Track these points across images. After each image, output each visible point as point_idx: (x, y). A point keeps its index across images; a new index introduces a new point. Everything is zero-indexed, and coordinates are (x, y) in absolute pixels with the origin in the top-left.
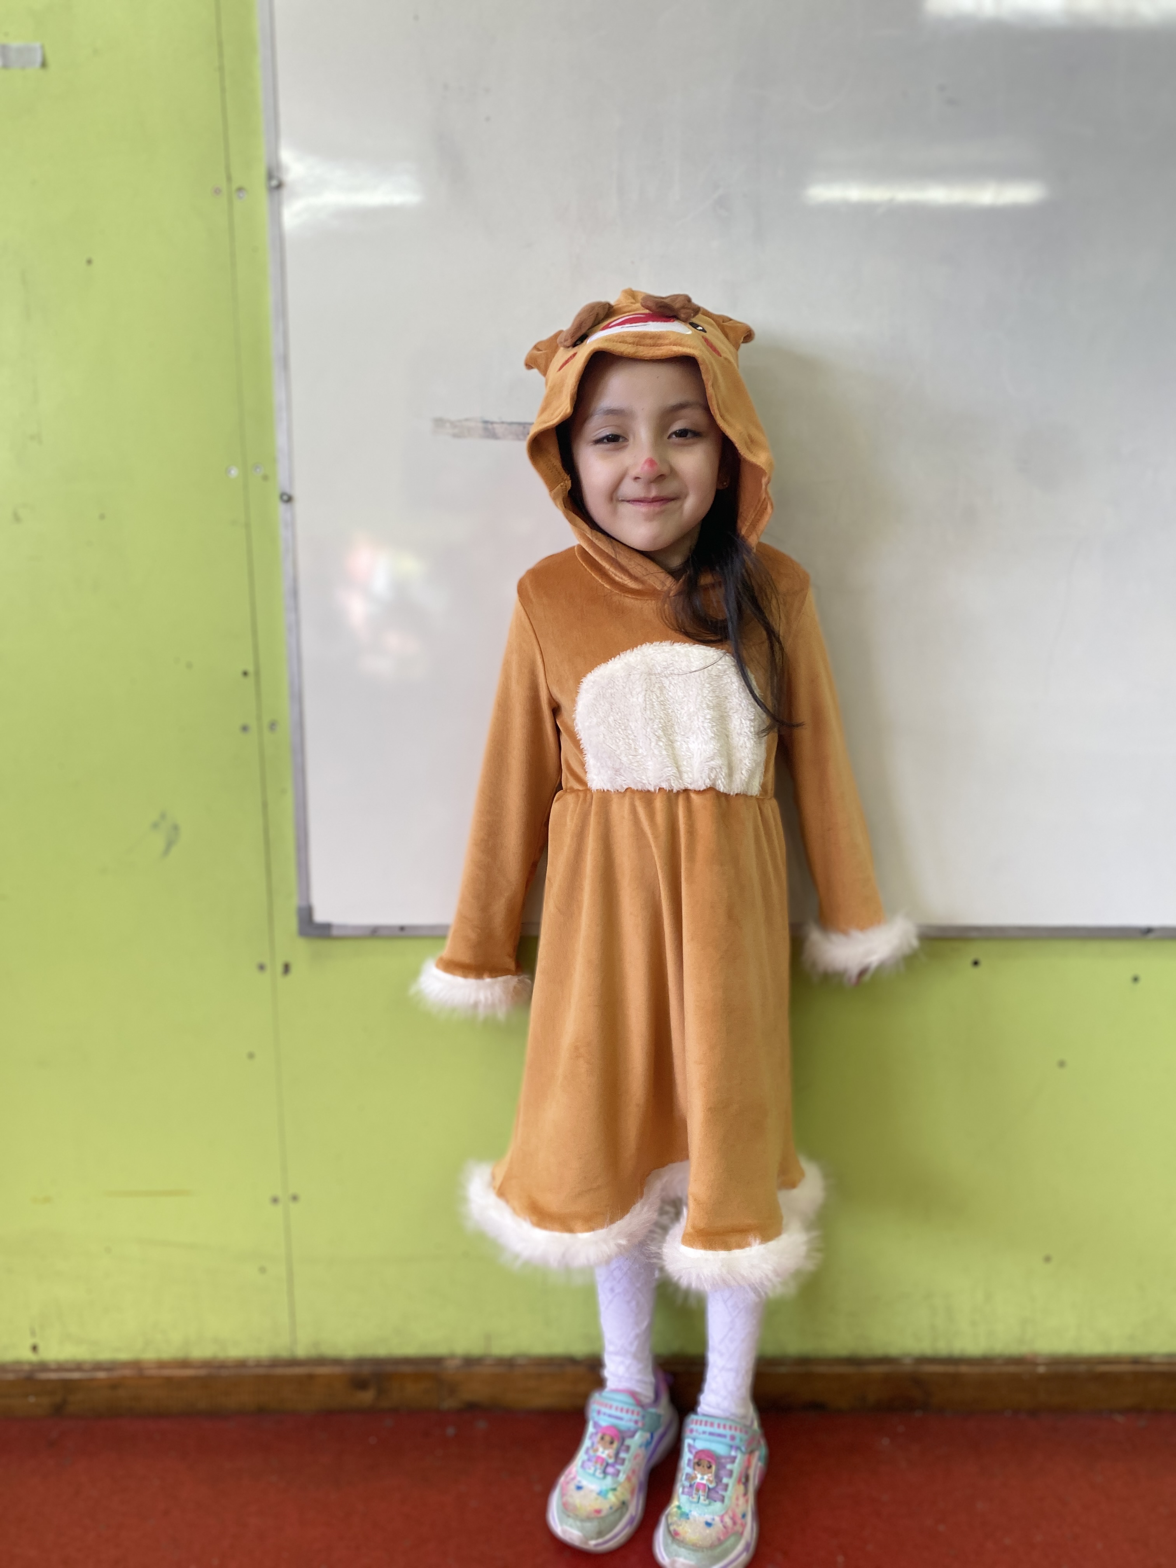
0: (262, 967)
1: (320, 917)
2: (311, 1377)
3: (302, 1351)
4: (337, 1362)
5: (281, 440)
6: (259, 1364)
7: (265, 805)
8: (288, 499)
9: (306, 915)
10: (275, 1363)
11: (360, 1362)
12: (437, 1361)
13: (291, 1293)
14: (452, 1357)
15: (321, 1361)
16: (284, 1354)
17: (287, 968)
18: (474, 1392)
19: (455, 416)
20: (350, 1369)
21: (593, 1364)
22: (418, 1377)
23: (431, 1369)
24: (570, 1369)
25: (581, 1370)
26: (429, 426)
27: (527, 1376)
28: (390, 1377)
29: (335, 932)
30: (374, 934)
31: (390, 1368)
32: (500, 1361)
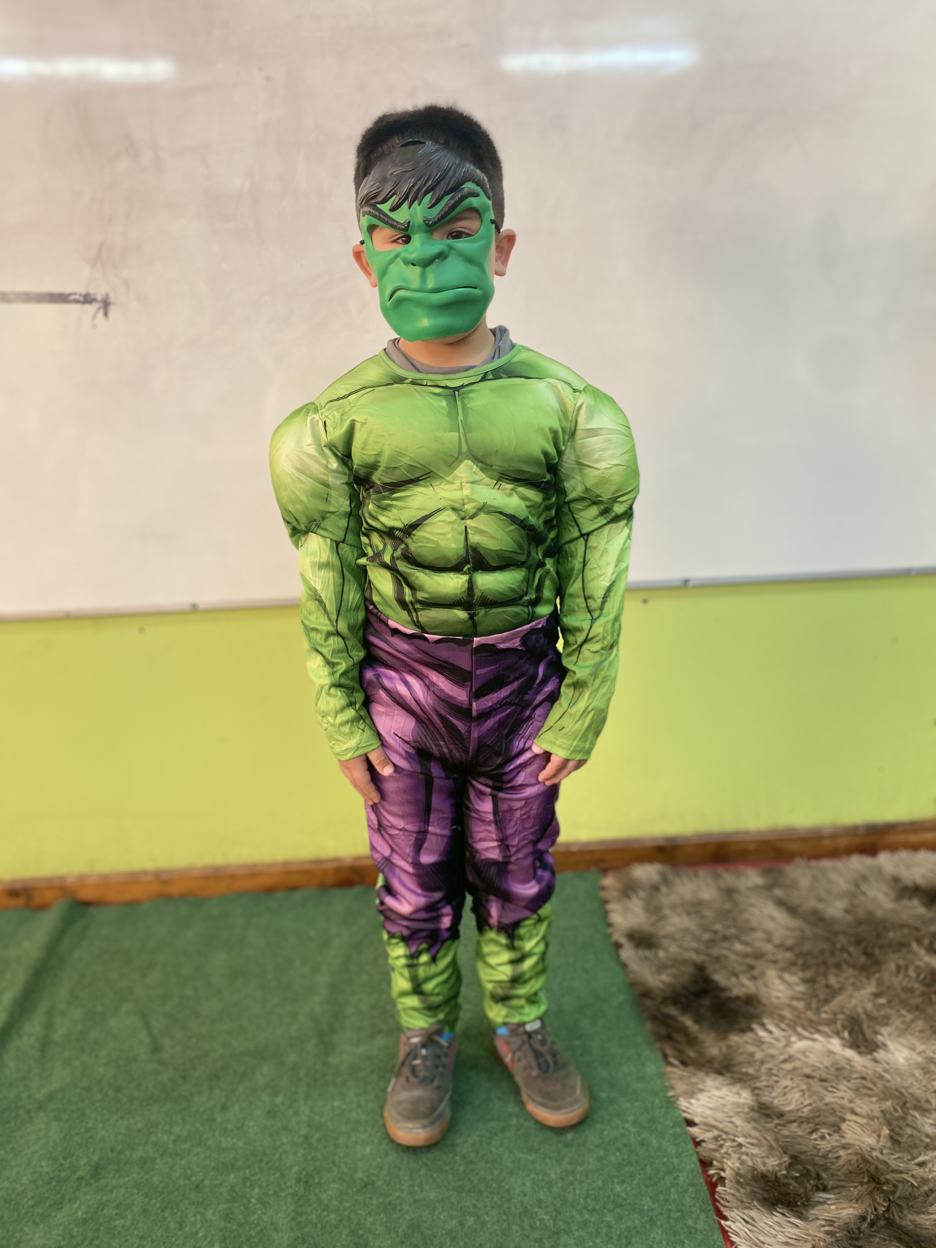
11: (14, 882)
14: (71, 875)
18: (85, 895)
20: (7, 886)
21: (158, 873)
22: (51, 888)
23: (58, 883)
24: (144, 878)
25: (151, 877)
27: (118, 883)
28: (33, 889)
31: (32, 884)
32: (101, 876)
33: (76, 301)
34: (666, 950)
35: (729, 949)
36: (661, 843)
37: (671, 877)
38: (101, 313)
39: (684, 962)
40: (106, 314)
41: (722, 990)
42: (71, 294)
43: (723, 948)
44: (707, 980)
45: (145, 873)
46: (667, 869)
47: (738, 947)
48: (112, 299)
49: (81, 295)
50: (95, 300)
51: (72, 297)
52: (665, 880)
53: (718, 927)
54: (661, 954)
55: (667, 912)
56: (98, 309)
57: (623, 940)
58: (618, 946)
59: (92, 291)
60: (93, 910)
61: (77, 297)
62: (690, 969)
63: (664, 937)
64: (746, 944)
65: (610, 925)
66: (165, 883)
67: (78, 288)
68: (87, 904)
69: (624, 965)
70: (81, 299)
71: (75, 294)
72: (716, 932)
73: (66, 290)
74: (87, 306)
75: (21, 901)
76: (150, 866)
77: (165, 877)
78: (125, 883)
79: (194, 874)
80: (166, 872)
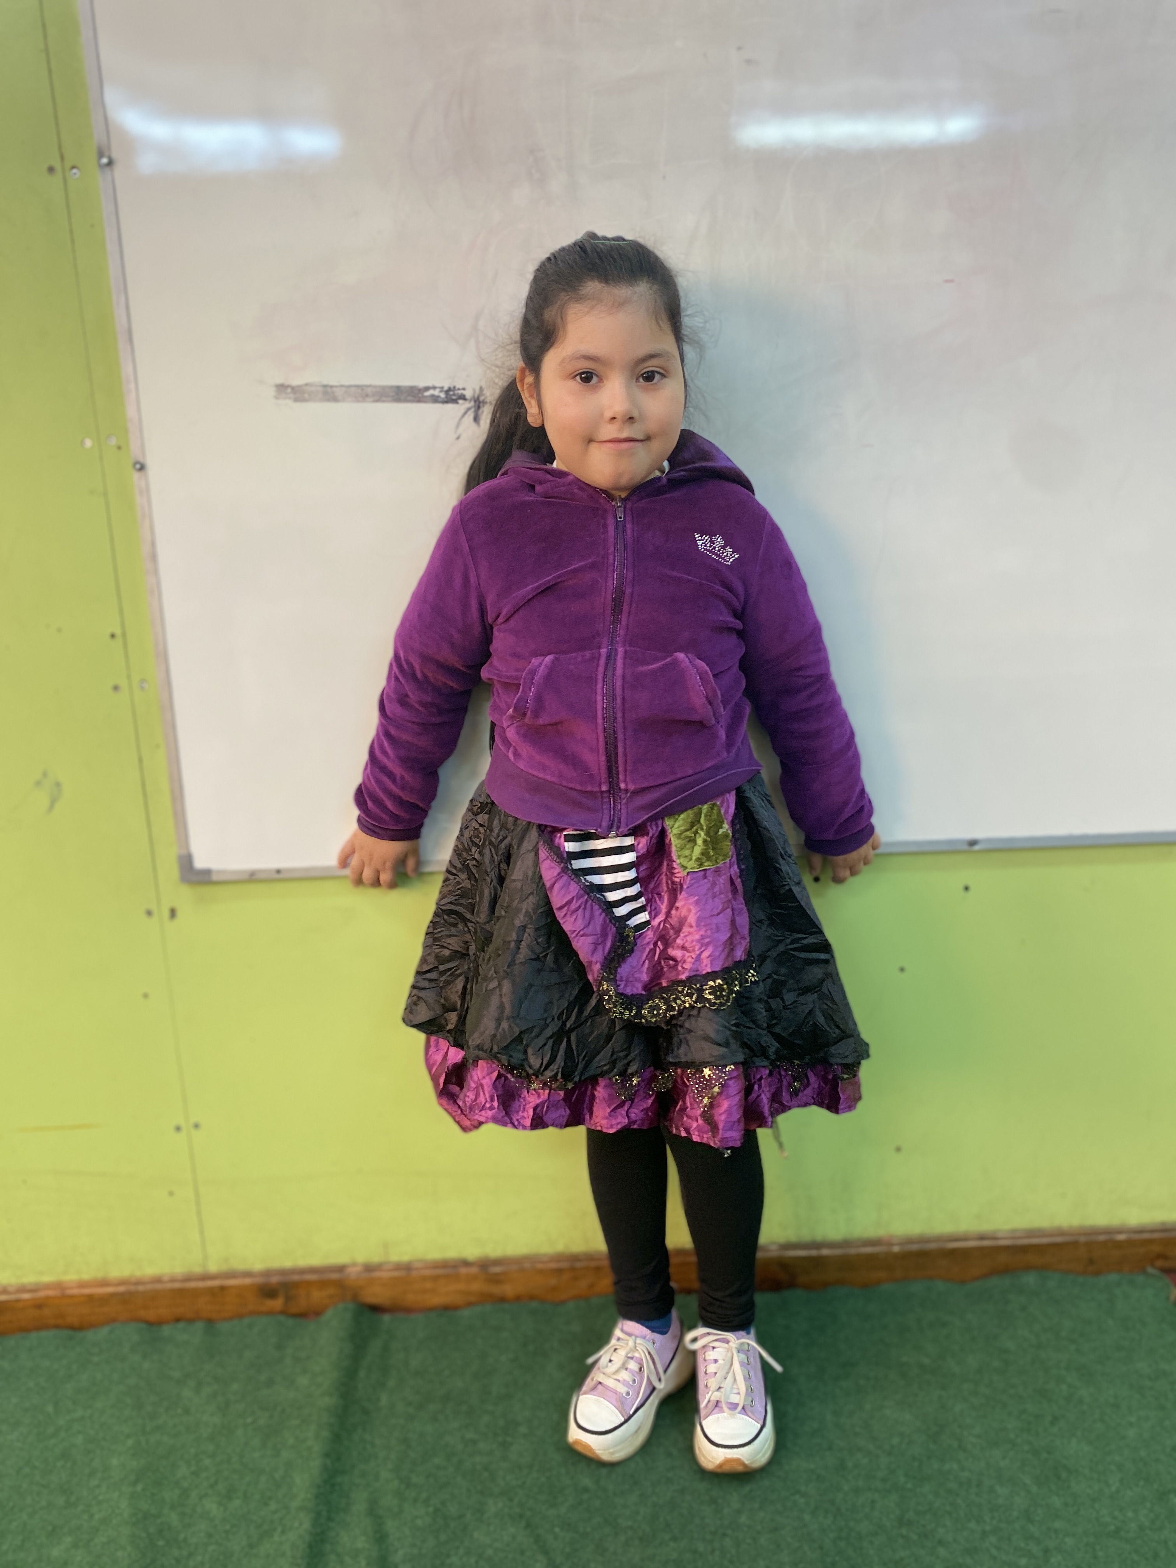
0: (149, 913)
1: (200, 863)
2: (223, 1289)
3: (213, 1267)
4: (247, 1274)
5: (131, 411)
6: (173, 1280)
7: (140, 760)
8: (141, 468)
9: (186, 862)
10: (188, 1278)
11: (268, 1273)
12: (341, 1269)
13: (199, 1213)
14: (354, 1264)
15: (231, 1274)
16: (197, 1269)
17: (173, 913)
18: (376, 1295)
19: (297, 381)
20: (259, 1280)
21: (485, 1265)
22: (323, 1284)
23: (335, 1276)
24: (463, 1271)
25: (474, 1270)
26: (272, 392)
27: (424, 1279)
28: (296, 1285)
29: (215, 877)
30: (252, 878)
31: (296, 1278)
32: (399, 1267)
33: (435, 399)
38: (471, 415)
40: (477, 419)
42: (427, 389)
45: (466, 1263)
48: (488, 396)
49: (442, 390)
50: (463, 397)
51: (428, 394)
56: (469, 409)
59: (459, 385)
60: (386, 1318)
61: (436, 392)
66: (496, 1279)
67: (437, 379)
68: (376, 1309)
70: (443, 395)
71: (434, 388)
73: (421, 384)
74: (450, 406)
75: (277, 1303)
76: (472, 1252)
77: (497, 1269)
78: (435, 1278)
79: (540, 1266)
80: (497, 1262)
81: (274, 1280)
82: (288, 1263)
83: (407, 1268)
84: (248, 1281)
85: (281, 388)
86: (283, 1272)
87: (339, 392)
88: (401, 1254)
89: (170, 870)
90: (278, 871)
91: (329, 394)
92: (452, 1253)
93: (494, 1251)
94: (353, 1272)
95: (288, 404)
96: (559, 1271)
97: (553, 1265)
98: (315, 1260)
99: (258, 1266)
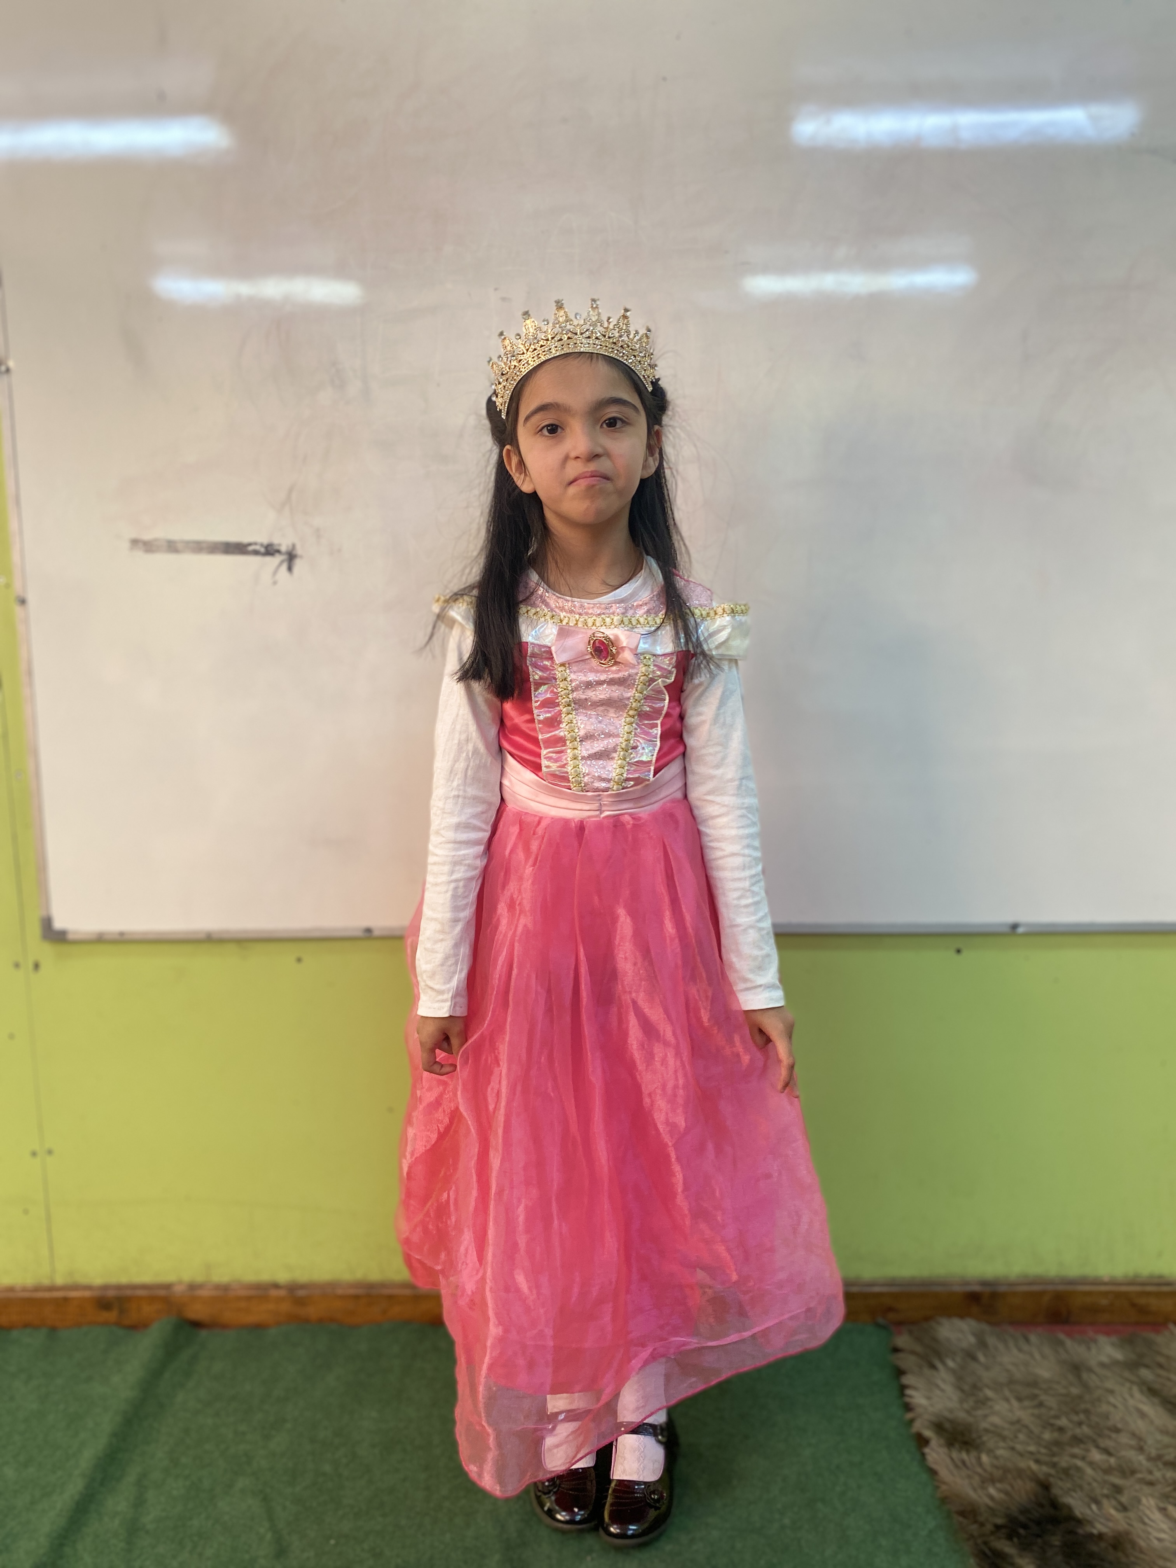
0: (17, 965)
1: (59, 924)
2: (66, 1300)
3: (59, 1281)
4: (88, 1288)
5: (16, 557)
6: (24, 1289)
8: (22, 602)
9: (47, 923)
10: (37, 1289)
11: (105, 1287)
12: (168, 1287)
13: (49, 1230)
14: (180, 1282)
15: (76, 1287)
16: (46, 1282)
17: (37, 966)
18: (197, 1312)
19: (147, 536)
20: (96, 1294)
21: (293, 1288)
22: (152, 1299)
23: (162, 1293)
24: (274, 1293)
25: (282, 1293)
26: (126, 545)
27: (239, 1299)
28: (128, 1299)
29: (70, 937)
30: (100, 940)
31: (129, 1293)
32: (218, 1287)
33: (256, 553)
34: (990, 1452)
35: (1083, 1458)
36: (977, 1288)
37: (991, 1340)
38: (284, 567)
39: (1020, 1473)
40: (290, 569)
41: (1079, 1522)
42: (250, 544)
43: (1074, 1456)
44: (1054, 1504)
45: (276, 1286)
46: (985, 1327)
47: (1096, 1456)
48: (299, 551)
49: (262, 545)
50: (278, 551)
51: (251, 548)
52: (982, 1344)
53: (1063, 1422)
54: (985, 1458)
55: (989, 1393)
56: (282, 562)
57: (928, 1433)
58: (922, 1441)
59: (276, 541)
60: (204, 1333)
61: (257, 548)
62: (1030, 1486)
63: (987, 1431)
64: (1107, 1452)
65: (908, 1408)
66: (300, 1302)
67: (259, 537)
68: (197, 1325)
69: (933, 1472)
70: (263, 550)
71: (256, 544)
72: (1061, 1429)
73: (245, 540)
74: (268, 559)
75: (112, 1316)
76: (283, 1277)
77: (301, 1293)
78: (249, 1298)
79: (340, 1292)
80: (303, 1286)
81: (111, 1293)
82: (124, 1280)
83: (225, 1288)
84: (87, 1294)
85: (135, 542)
86: (119, 1287)
87: (180, 546)
88: (221, 1276)
89: (34, 929)
90: (122, 934)
91: (172, 547)
92: (265, 1277)
93: (302, 1276)
94: (178, 1289)
95: (140, 555)
96: (357, 1297)
97: (352, 1292)
98: (146, 1278)
99: (98, 1281)
